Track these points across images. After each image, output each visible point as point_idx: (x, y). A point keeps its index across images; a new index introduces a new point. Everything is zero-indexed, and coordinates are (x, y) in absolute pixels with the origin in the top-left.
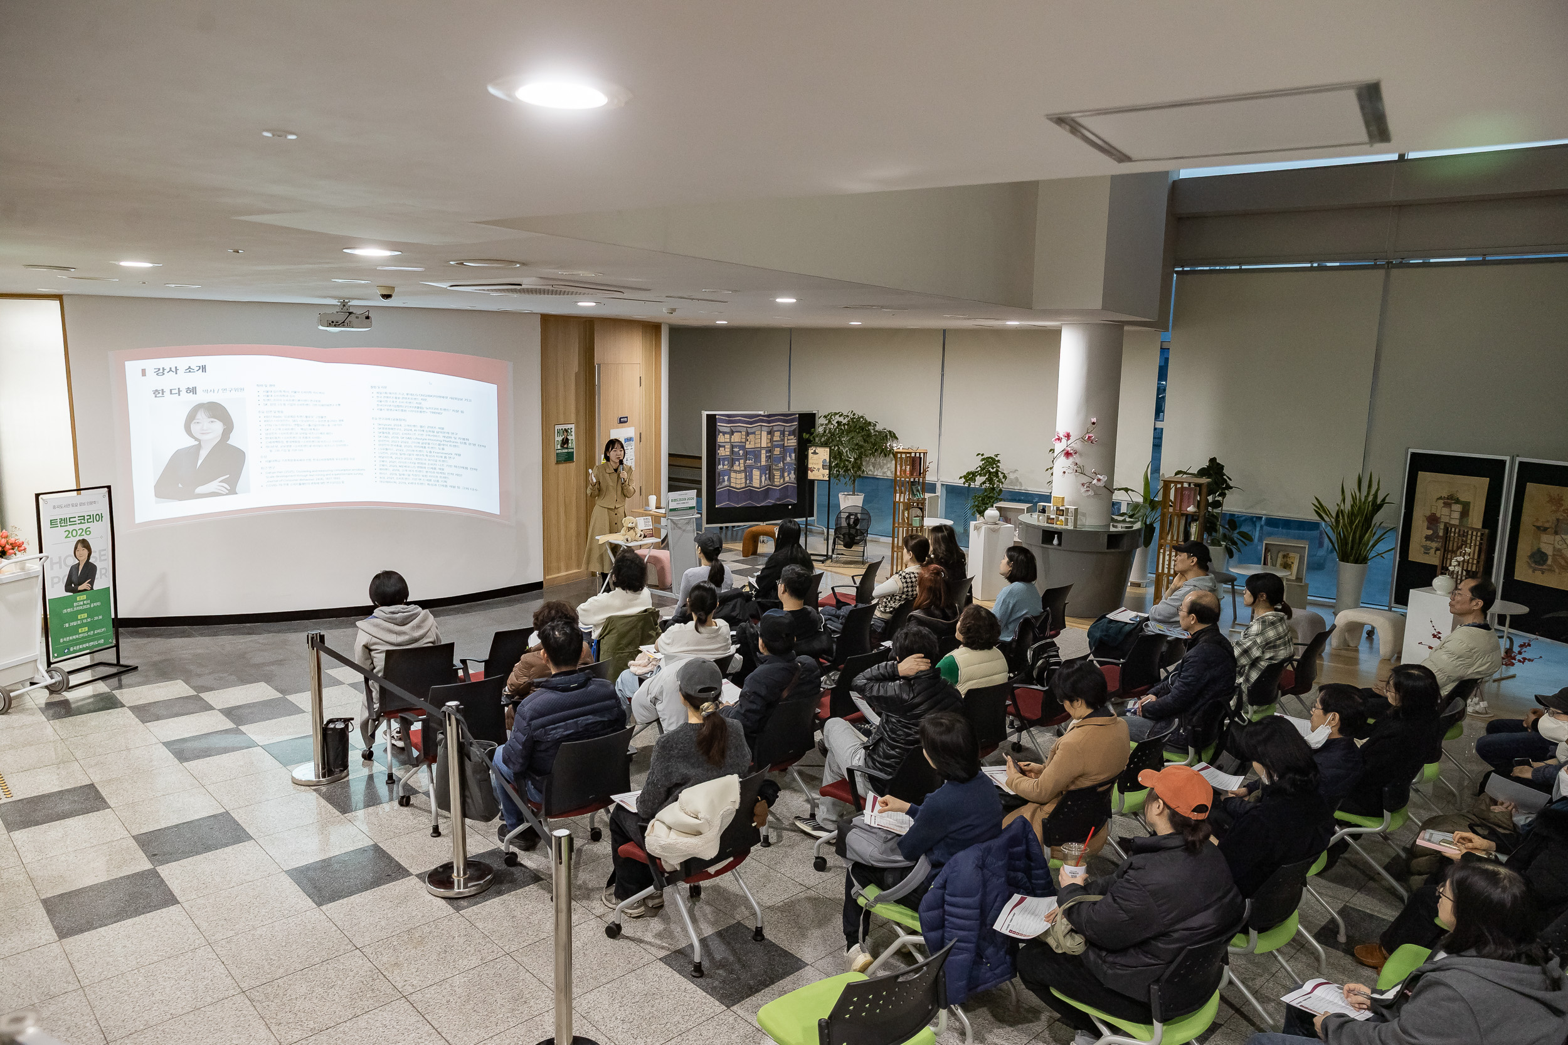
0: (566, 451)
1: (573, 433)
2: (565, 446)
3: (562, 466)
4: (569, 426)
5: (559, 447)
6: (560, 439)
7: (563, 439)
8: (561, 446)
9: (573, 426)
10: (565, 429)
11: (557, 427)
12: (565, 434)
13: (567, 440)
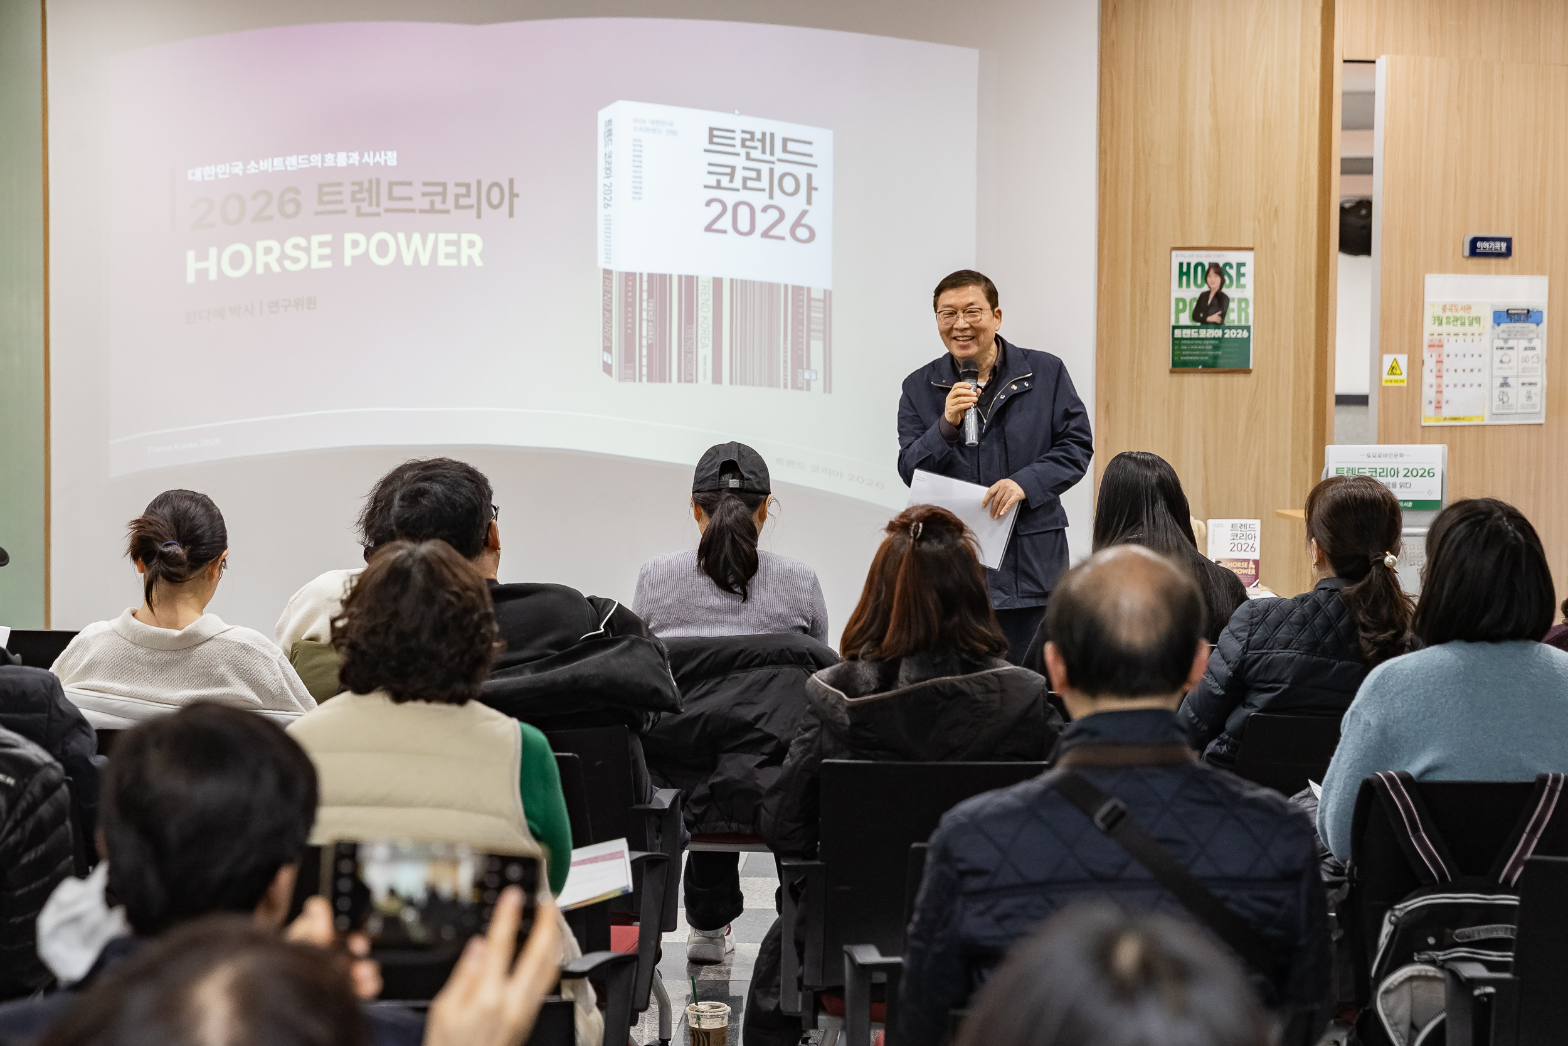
0: (1218, 333)
1: (1248, 281)
2: (1214, 318)
3: (1196, 383)
4: (1233, 257)
5: (1186, 319)
6: (1192, 293)
7: (1204, 296)
8: (1195, 316)
9: (1247, 257)
10: (1215, 266)
11: (1178, 257)
12: (1214, 280)
13: (1221, 301)
